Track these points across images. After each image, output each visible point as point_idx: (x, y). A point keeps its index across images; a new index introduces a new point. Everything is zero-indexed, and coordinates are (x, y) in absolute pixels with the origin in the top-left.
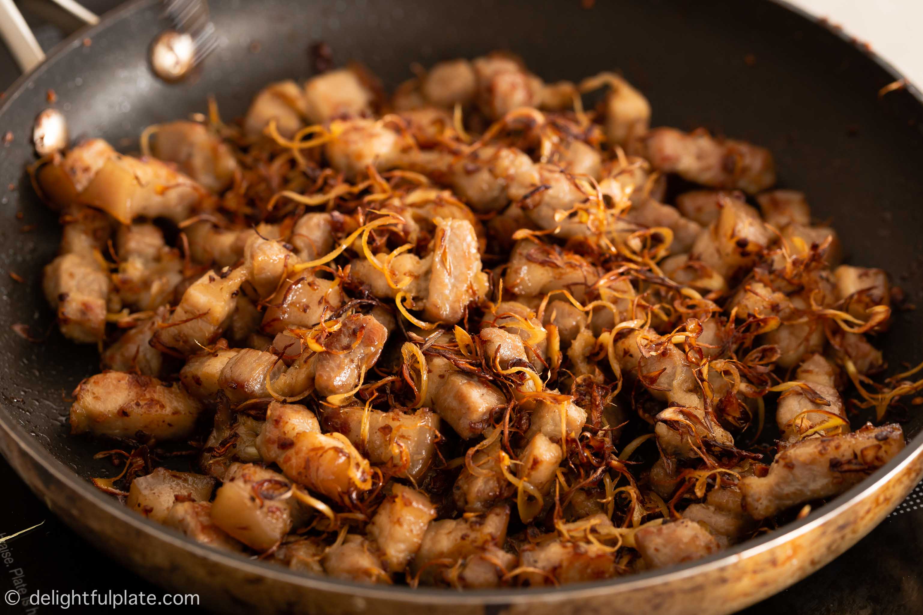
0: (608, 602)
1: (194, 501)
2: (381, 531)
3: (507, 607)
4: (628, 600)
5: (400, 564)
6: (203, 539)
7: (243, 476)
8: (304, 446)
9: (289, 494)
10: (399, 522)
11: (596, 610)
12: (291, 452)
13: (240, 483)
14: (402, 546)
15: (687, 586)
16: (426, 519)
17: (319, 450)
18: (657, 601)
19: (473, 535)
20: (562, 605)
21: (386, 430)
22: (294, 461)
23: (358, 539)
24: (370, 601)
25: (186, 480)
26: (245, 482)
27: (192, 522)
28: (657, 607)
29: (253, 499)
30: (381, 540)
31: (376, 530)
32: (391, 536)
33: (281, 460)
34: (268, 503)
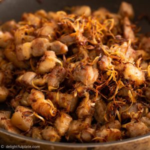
0: (122, 146)
1: (6, 119)
2: (57, 125)
3: (94, 148)
4: (127, 145)
5: (63, 133)
6: (10, 130)
7: (20, 110)
8: (39, 102)
9: (32, 115)
10: (62, 122)
11: (118, 149)
12: (35, 103)
13: (19, 112)
14: (64, 129)
15: (144, 142)
16: (70, 121)
17: (43, 103)
18: (135, 146)
19: (83, 124)
20: (109, 147)
21: (63, 99)
22: (36, 106)
23: (51, 127)
24: (55, 147)
25: (3, 113)
26: (21, 112)
27: (6, 125)
28: (135, 148)
29: (22, 117)
30: (58, 127)
31: (56, 125)
32: (60, 126)
33: (32, 105)
34: (27, 118)
